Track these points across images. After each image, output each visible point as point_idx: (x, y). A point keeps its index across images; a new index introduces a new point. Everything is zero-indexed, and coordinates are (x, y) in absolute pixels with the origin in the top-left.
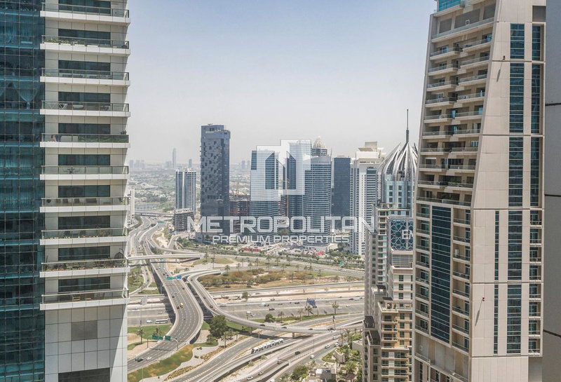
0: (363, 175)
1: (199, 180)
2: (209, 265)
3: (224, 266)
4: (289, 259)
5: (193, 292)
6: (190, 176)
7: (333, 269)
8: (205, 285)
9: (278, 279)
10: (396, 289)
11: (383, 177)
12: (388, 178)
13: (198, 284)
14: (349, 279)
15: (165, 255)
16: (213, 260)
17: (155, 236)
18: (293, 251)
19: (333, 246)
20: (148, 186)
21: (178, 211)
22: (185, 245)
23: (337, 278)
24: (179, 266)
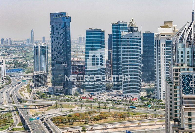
0: (163, 44)
1: (50, 51)
2: (59, 109)
3: (69, 109)
4: (113, 104)
5: (48, 128)
6: (43, 49)
7: (145, 110)
8: (56, 123)
9: (106, 118)
10: (187, 122)
11: (176, 46)
12: (180, 45)
13: (52, 123)
14: (155, 116)
15: (28, 103)
16: (61, 106)
17: (21, 91)
18: (116, 99)
19: (144, 94)
20: (14, 56)
21: (36, 73)
22: (42, 96)
23: (146, 116)
24: (38, 111)
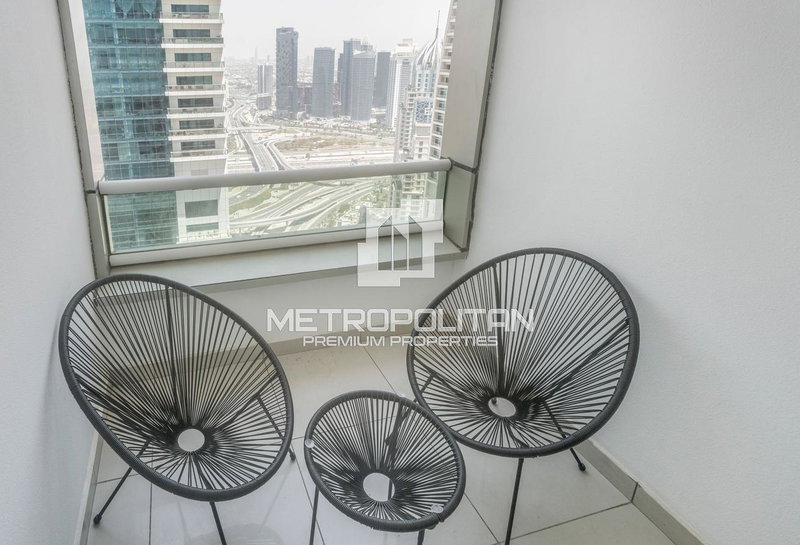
0: (399, 66)
1: (274, 71)
2: (283, 135)
3: (292, 135)
4: (339, 130)
5: (271, 153)
6: (268, 69)
7: (373, 138)
8: (279, 148)
9: (331, 145)
10: (417, 151)
11: (414, 67)
12: (418, 67)
13: (275, 148)
14: (383, 144)
15: (251, 127)
16: (285, 131)
17: (244, 114)
18: (343, 125)
19: (373, 121)
20: (237, 76)
21: (259, 95)
22: (266, 120)
23: (374, 144)
24: (261, 135)
